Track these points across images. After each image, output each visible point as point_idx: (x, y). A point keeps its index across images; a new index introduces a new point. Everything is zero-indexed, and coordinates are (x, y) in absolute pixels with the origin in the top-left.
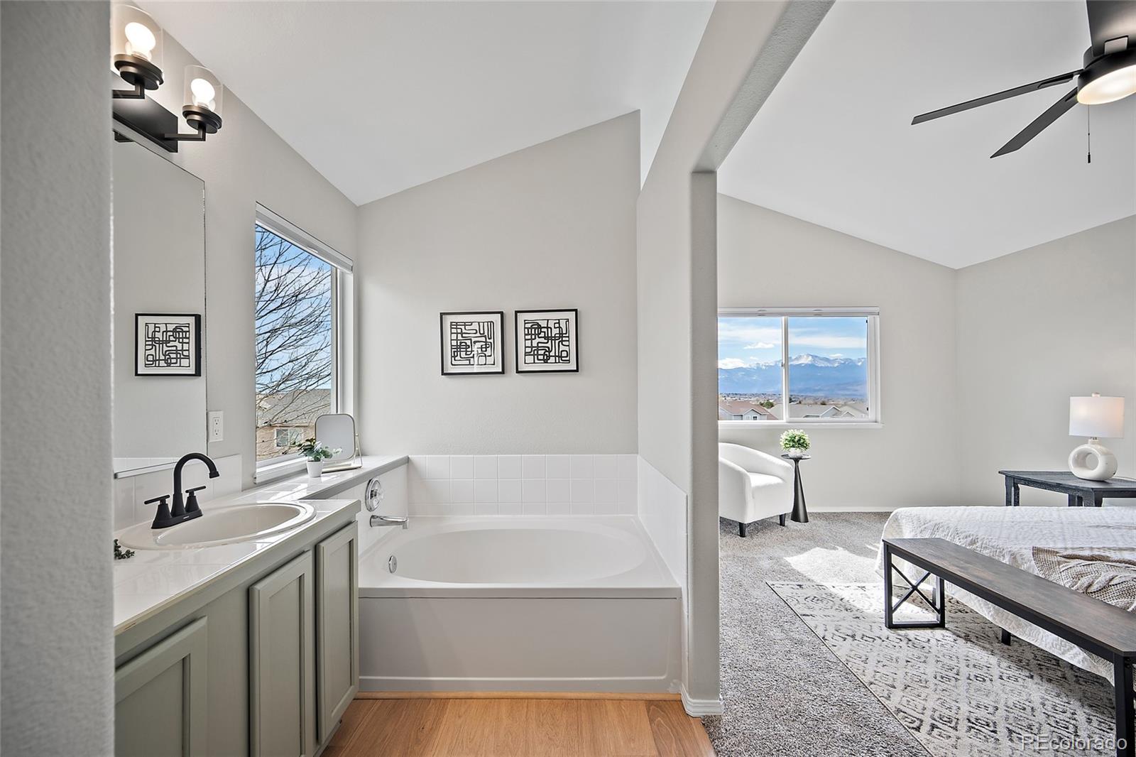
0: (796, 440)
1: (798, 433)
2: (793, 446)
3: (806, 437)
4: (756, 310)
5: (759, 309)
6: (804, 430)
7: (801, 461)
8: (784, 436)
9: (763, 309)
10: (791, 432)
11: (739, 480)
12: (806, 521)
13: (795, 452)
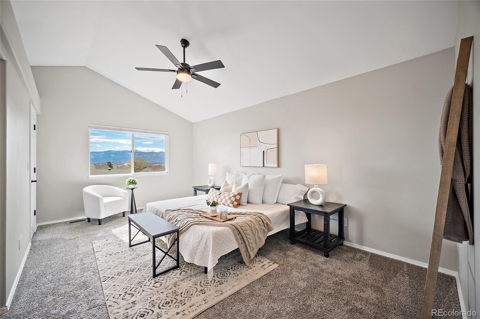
0: (131, 181)
1: (132, 179)
2: (130, 184)
3: (136, 180)
4: (118, 128)
5: (120, 128)
6: (136, 177)
7: (134, 189)
8: (127, 180)
9: (121, 128)
10: (129, 179)
11: (97, 200)
12: (136, 212)
13: (131, 186)
